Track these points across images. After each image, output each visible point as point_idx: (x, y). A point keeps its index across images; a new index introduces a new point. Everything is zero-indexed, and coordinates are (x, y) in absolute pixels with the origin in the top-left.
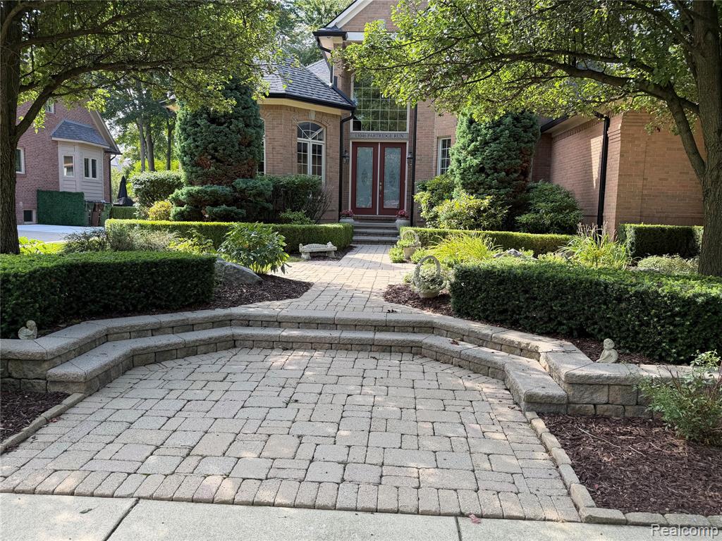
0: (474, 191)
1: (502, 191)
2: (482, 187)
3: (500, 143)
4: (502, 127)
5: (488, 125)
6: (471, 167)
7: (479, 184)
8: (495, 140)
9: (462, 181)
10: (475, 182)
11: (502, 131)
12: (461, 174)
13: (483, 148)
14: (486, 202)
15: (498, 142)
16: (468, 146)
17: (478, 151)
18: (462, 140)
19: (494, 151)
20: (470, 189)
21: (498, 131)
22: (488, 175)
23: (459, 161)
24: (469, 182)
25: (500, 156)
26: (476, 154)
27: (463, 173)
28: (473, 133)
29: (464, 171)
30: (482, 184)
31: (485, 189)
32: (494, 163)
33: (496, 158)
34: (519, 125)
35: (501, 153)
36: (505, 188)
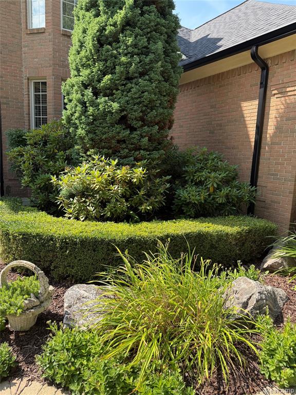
0: (110, 151)
1: (156, 154)
2: (124, 146)
3: (150, 80)
4: (151, 56)
5: (130, 49)
6: (105, 114)
7: (119, 141)
8: (142, 74)
9: (91, 136)
10: (114, 137)
11: (151, 62)
12: (88, 124)
13: (124, 85)
14: (139, 172)
15: (147, 77)
16: (99, 81)
17: (117, 90)
18: (85, 72)
19: (143, 92)
20: (103, 148)
21: (147, 60)
22: (133, 129)
23: (83, 104)
24: (104, 137)
25: (151, 101)
26: (112, 94)
27: (92, 123)
28: (106, 61)
29: (94, 120)
30: (124, 141)
31: (130, 150)
32: (141, 112)
33: (146, 102)
34: (168, 59)
35: (153, 96)
36: (156, 149)
